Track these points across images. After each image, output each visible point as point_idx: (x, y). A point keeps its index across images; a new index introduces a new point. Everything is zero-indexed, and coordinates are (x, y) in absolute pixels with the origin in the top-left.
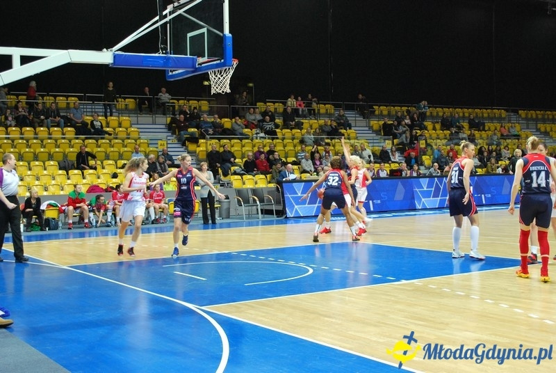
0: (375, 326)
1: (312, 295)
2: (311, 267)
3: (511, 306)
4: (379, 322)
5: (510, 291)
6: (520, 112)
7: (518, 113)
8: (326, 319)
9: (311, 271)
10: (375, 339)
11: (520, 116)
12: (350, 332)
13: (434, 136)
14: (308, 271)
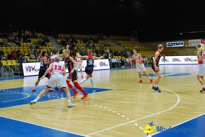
0: (49, 115)
1: (27, 105)
2: (29, 94)
3: (99, 105)
4: (50, 113)
5: (99, 100)
6: (111, 37)
7: (110, 37)
8: (31, 113)
9: (29, 96)
10: (47, 119)
11: (111, 38)
12: (39, 118)
13: (80, 45)
14: (28, 96)
